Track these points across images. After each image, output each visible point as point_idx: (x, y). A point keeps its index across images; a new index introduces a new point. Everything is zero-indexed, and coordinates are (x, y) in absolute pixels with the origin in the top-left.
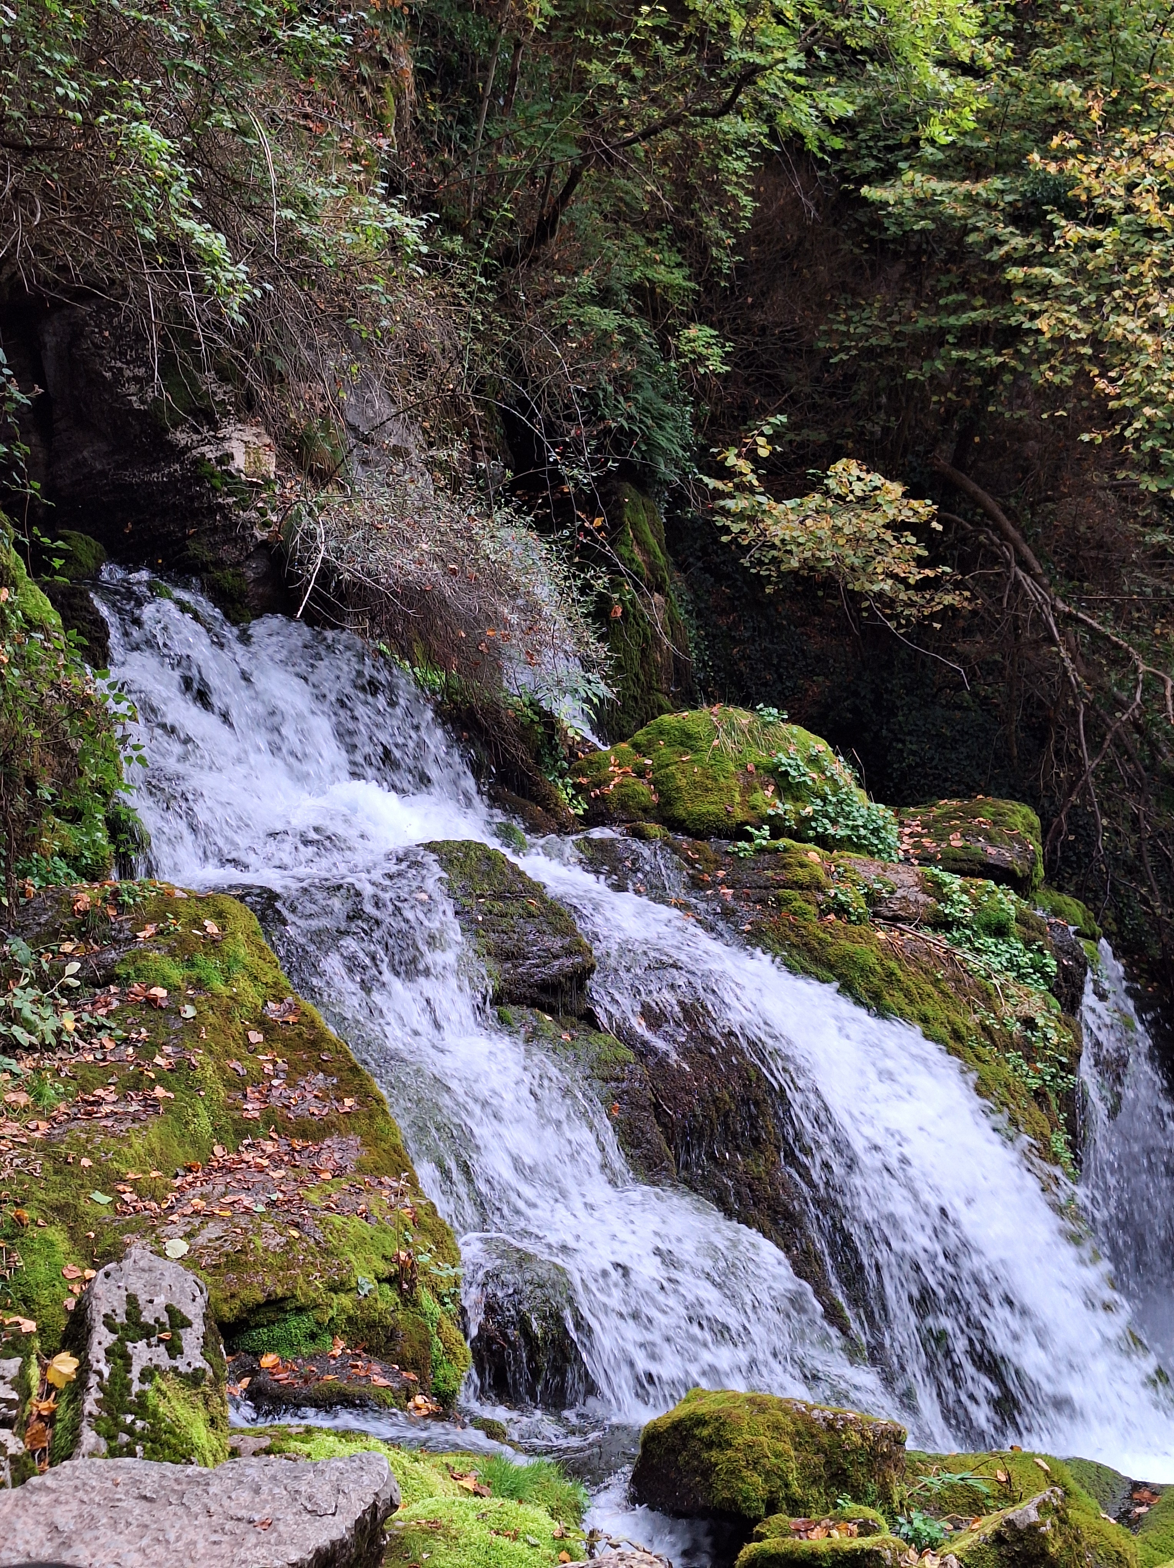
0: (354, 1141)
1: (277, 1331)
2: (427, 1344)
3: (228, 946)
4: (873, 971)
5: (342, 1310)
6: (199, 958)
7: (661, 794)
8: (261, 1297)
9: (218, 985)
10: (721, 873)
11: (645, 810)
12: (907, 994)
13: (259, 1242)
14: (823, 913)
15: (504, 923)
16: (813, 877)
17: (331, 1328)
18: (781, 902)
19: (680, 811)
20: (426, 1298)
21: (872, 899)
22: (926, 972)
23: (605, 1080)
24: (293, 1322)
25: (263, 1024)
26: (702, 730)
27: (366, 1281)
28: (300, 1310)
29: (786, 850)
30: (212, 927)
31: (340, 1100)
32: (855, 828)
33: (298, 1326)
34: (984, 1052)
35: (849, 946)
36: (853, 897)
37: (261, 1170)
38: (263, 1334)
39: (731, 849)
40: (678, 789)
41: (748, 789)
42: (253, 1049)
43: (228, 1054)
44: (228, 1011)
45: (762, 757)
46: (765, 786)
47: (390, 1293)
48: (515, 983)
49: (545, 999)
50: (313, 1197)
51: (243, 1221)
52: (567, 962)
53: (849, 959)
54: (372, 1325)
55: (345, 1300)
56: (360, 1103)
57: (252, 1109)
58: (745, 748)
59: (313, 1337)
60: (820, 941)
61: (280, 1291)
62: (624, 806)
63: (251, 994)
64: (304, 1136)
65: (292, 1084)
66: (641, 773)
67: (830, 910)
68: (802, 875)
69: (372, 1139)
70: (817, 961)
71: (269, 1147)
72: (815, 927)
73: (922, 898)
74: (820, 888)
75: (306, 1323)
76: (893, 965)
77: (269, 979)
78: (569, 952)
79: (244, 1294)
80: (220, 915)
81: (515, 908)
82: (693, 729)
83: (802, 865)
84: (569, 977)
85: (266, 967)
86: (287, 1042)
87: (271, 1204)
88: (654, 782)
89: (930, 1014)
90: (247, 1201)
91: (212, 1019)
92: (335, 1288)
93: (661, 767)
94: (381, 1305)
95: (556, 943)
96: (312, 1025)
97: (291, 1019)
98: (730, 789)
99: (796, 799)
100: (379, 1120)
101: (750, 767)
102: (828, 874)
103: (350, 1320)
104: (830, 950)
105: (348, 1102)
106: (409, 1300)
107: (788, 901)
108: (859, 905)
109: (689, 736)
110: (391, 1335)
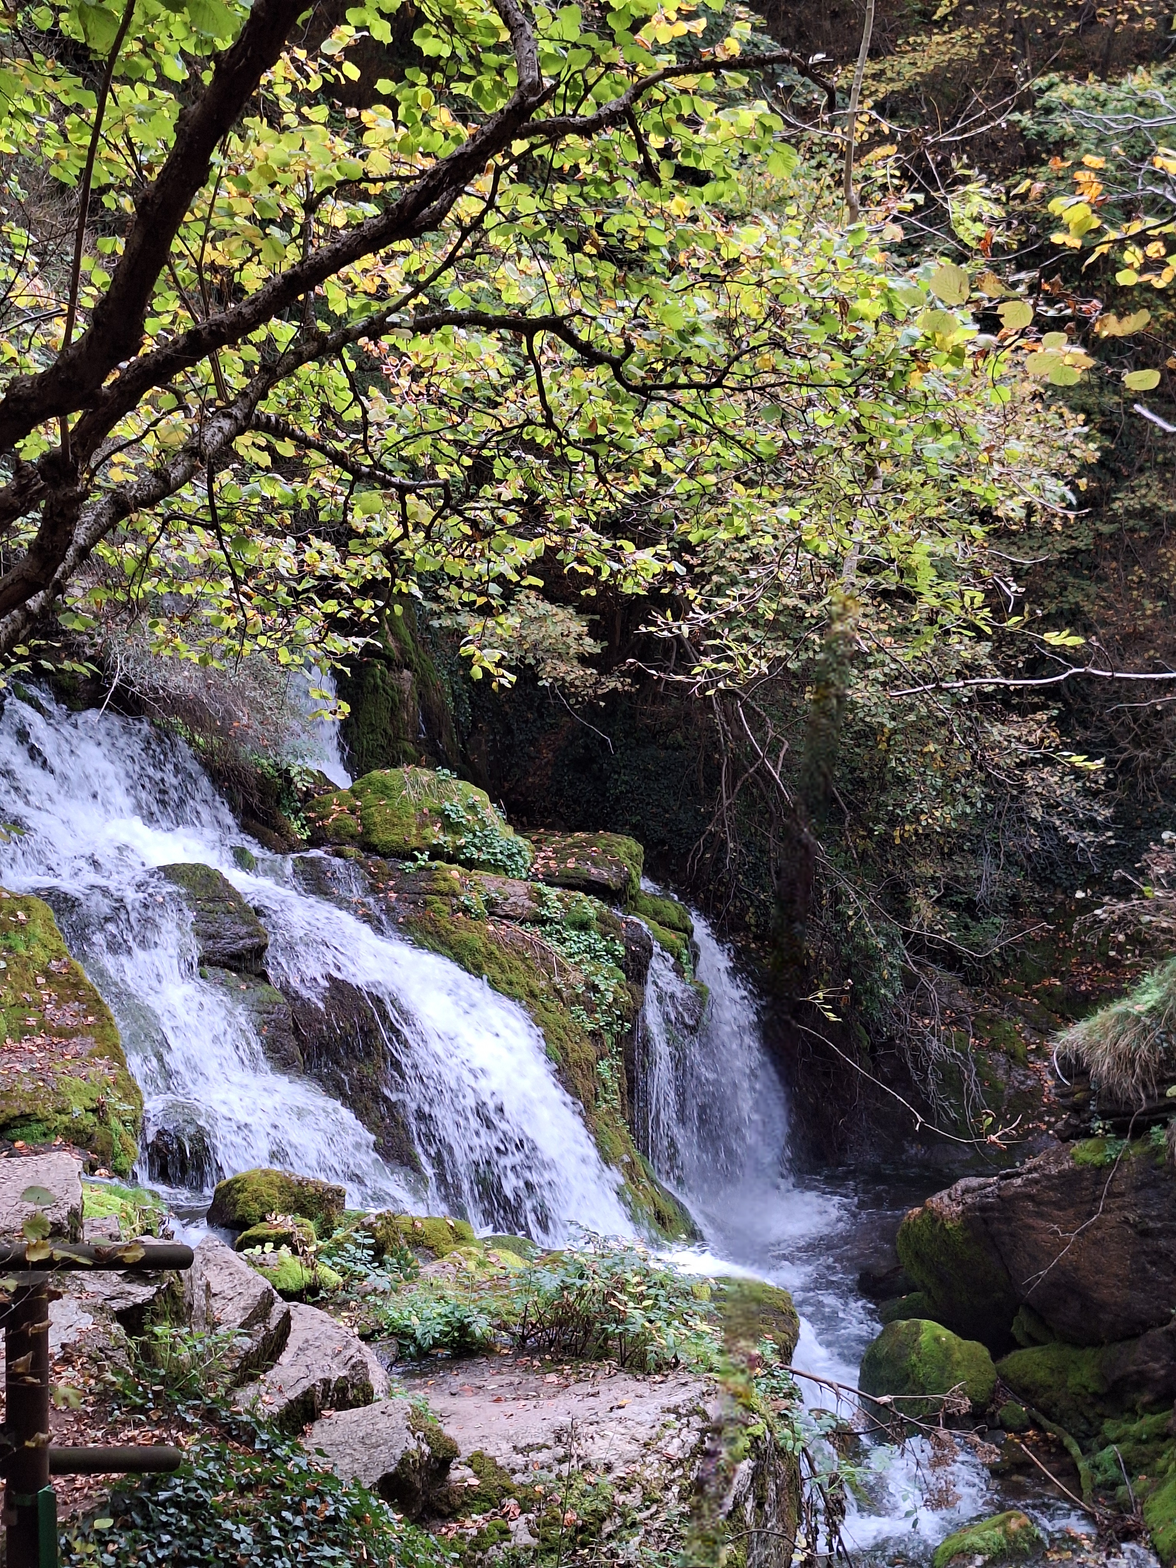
0: (91, 1040)
1: (26, 1131)
2: (110, 1144)
3: (30, 928)
4: (478, 951)
5: (62, 1123)
6: (12, 933)
7: (364, 826)
8: (17, 1113)
9: (22, 950)
10: (391, 883)
11: (352, 837)
12: (500, 965)
13: (20, 1087)
14: (455, 912)
15: (211, 917)
16: (451, 887)
17: (56, 1131)
18: (425, 902)
19: (374, 839)
20: (114, 1122)
21: (490, 904)
22: (518, 953)
23: (260, 1013)
24: (34, 1126)
25: (47, 974)
26: (396, 783)
27: (77, 1109)
28: (39, 1121)
29: (437, 869)
30: (21, 915)
31: (85, 1017)
32: (494, 854)
33: (37, 1129)
34: (549, 1004)
35: (465, 934)
36: (476, 901)
37: (32, 1052)
38: (18, 1131)
39: (401, 866)
40: (375, 824)
41: (422, 826)
42: (38, 987)
43: (23, 990)
44: (26, 965)
45: (433, 802)
46: (434, 824)
47: (92, 1118)
48: (214, 953)
49: (233, 963)
50: (58, 1068)
51: (13, 1076)
52: (248, 941)
53: (463, 943)
54: (78, 1132)
55: (65, 1118)
56: (98, 1019)
57: (32, 1021)
58: (424, 798)
59: (45, 1135)
60: (447, 930)
61: (28, 1111)
62: (337, 834)
63: (41, 955)
64: (60, 1036)
65: (58, 1007)
66: (353, 812)
67: (459, 910)
68: (443, 885)
69: (101, 1040)
70: (443, 943)
71: (39, 1041)
72: (445, 922)
73: (528, 903)
74: (455, 895)
75: (42, 1128)
76: (493, 947)
77: (55, 947)
78: (251, 935)
79: (8, 1110)
80: (27, 909)
81: (220, 907)
82: (390, 782)
83: (445, 880)
84: (250, 951)
85: (53, 940)
86: (59, 983)
87: (33, 1069)
88: (361, 818)
89: (515, 980)
90: (18, 1067)
91: (15, 969)
92: (58, 1112)
93: (366, 808)
94: (85, 1122)
95: (243, 930)
96: (77, 974)
97: (64, 971)
98: (409, 825)
99: (456, 833)
100: (108, 1030)
101: (426, 811)
102: (462, 885)
103: (66, 1128)
104: (452, 937)
105: (90, 1019)
106: (103, 1121)
107: (432, 903)
108: (480, 907)
109: (387, 787)
110: (90, 1138)
